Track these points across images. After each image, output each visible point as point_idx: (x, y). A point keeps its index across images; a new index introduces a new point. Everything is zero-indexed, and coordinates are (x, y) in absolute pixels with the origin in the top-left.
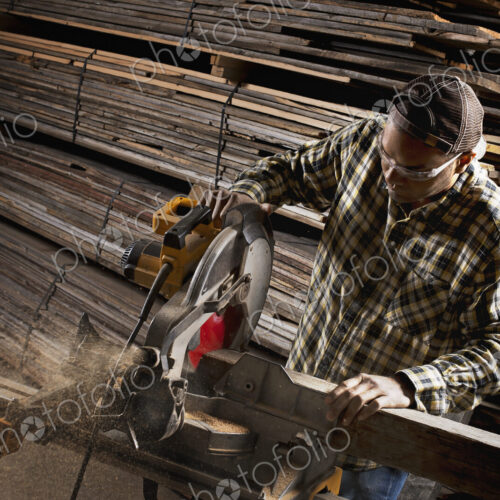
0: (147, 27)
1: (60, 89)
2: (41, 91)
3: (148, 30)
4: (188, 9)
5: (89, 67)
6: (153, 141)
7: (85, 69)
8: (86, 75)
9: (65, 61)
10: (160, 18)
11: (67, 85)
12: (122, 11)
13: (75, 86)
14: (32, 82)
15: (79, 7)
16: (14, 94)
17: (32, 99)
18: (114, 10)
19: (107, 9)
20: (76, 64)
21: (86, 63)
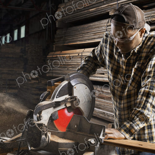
0: (96, 38)
1: (77, 63)
2: (73, 66)
3: (97, 38)
4: (105, 28)
5: (83, 54)
6: (101, 72)
7: (82, 55)
8: (83, 57)
9: (77, 55)
10: (99, 34)
11: (78, 62)
12: (90, 35)
13: (80, 61)
14: (70, 63)
15: (80, 38)
16: (66, 69)
17: (71, 69)
18: (88, 35)
19: (86, 36)
20: (80, 55)
21: (82, 53)
